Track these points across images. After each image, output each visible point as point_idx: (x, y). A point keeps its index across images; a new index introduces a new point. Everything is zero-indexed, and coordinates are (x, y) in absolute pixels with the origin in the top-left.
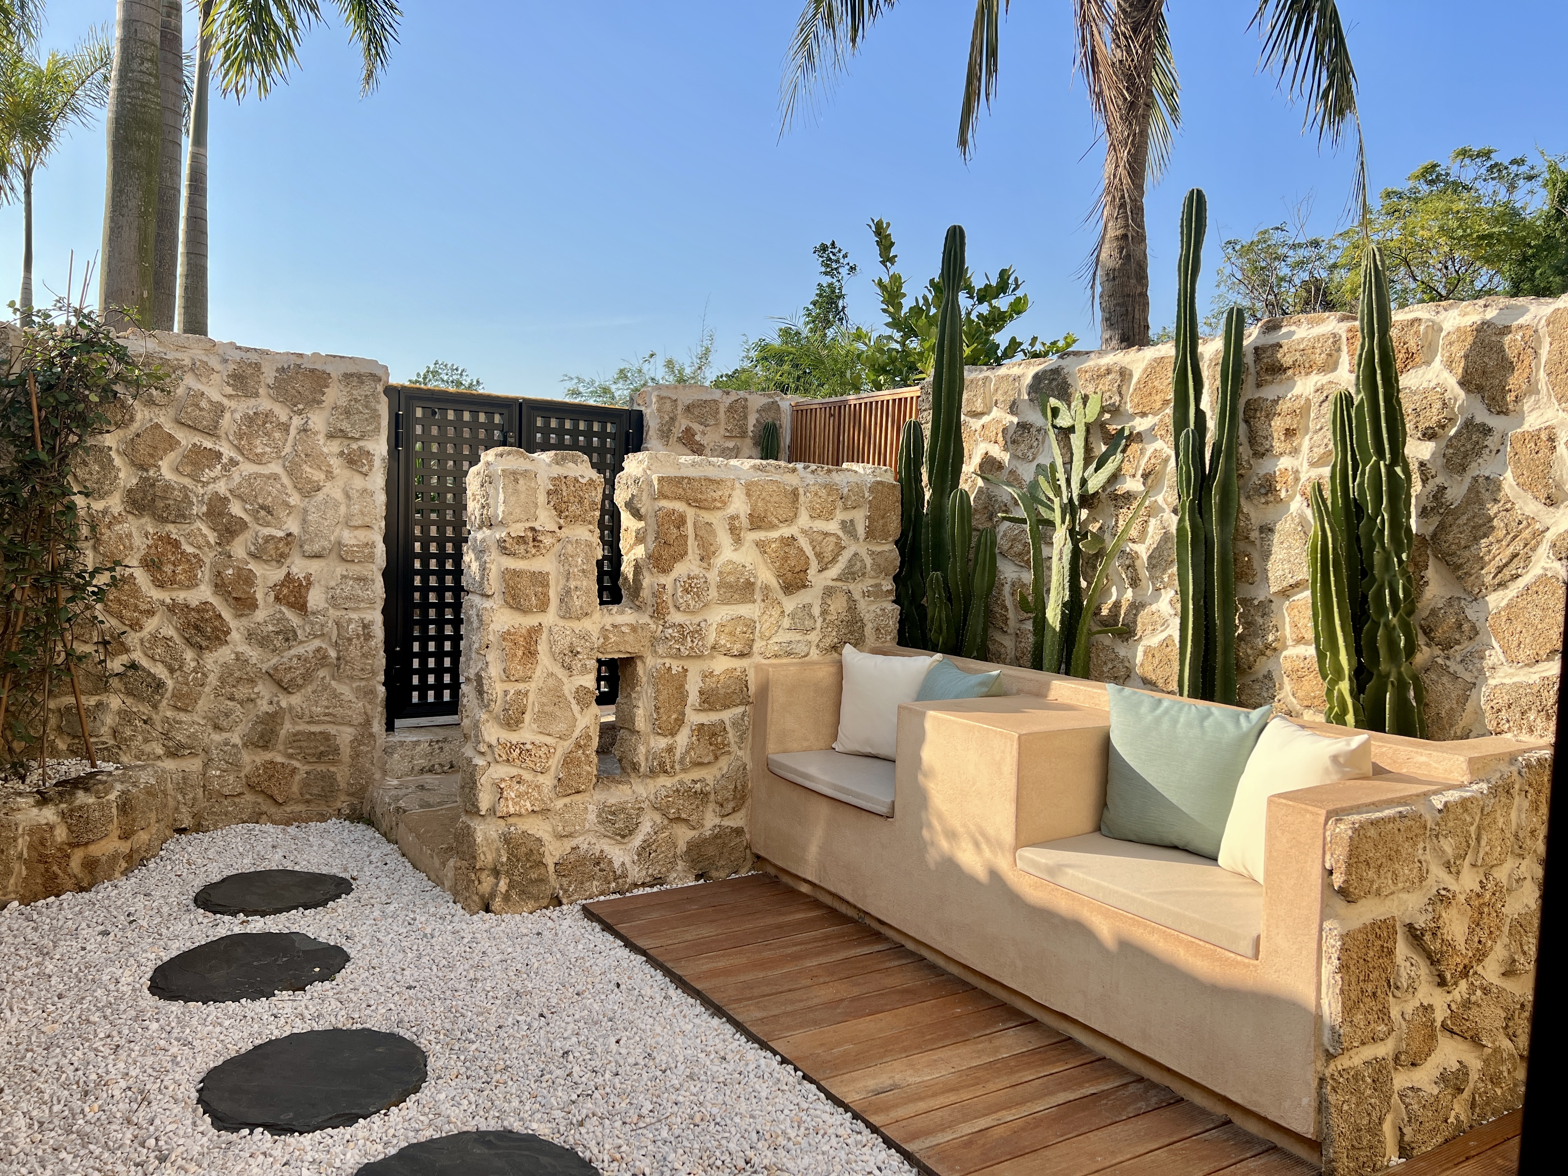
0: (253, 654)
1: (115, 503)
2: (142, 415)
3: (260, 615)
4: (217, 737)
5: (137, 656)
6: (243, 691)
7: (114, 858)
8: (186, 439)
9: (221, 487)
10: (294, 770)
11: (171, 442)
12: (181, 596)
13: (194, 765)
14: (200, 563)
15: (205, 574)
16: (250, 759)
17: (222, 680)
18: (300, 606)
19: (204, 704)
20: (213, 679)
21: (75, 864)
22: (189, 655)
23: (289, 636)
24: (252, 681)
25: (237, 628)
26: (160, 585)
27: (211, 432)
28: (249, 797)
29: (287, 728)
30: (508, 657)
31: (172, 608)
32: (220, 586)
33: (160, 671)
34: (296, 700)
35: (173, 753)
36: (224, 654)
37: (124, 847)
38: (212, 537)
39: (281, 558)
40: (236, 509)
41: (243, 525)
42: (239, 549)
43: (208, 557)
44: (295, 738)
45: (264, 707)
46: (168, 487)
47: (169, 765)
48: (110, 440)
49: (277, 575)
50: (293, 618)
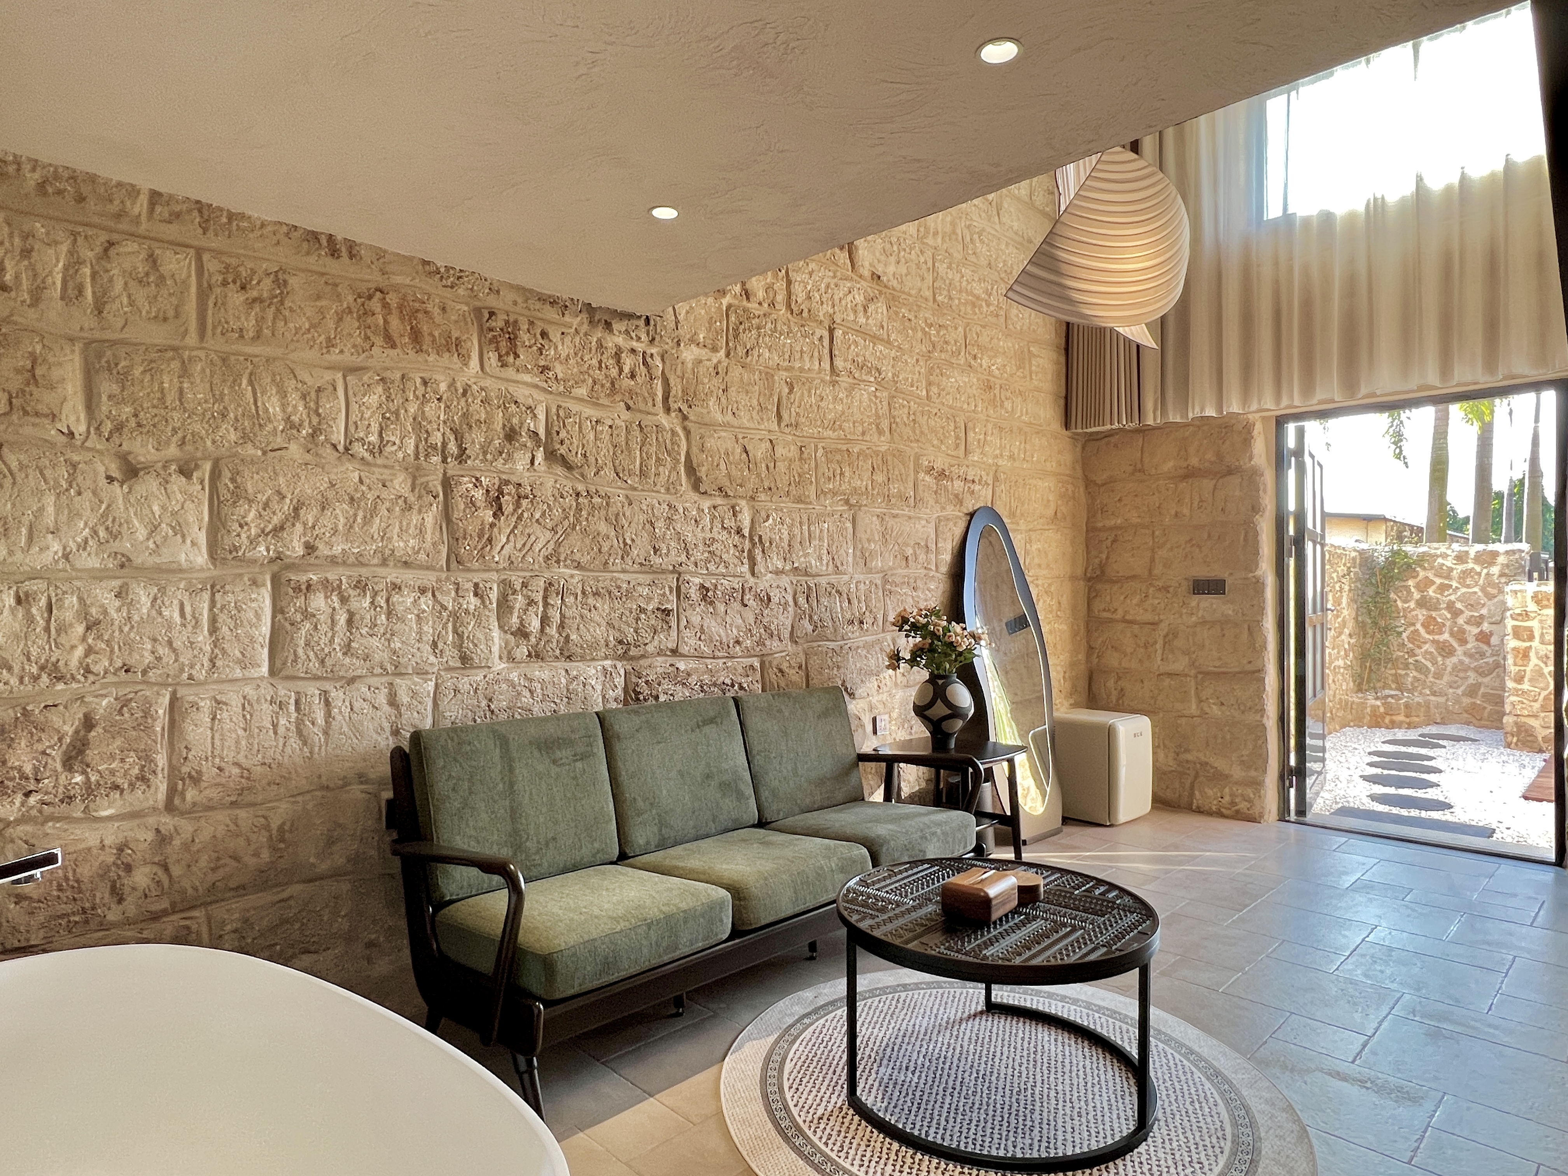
0: (1467, 660)
1: (1412, 605)
2: (1422, 574)
3: (1469, 646)
4: (1451, 690)
5: (1419, 658)
6: (1462, 675)
7: (1401, 722)
8: (1438, 581)
9: (1453, 598)
10: (1485, 708)
11: (1433, 583)
12: (1436, 637)
13: (1442, 700)
14: (1444, 625)
15: (1447, 629)
16: (1466, 701)
17: (1453, 669)
18: (1488, 643)
19: (1446, 678)
20: (1449, 669)
21: (1387, 720)
22: (1440, 659)
23: (1482, 655)
24: (1466, 671)
25: (1460, 650)
26: (1429, 633)
27: (1448, 577)
28: (1466, 715)
29: (1482, 690)
30: (1516, 657)
31: (1433, 641)
32: (1452, 634)
33: (1429, 664)
34: (1486, 680)
35: (1434, 694)
36: (1454, 660)
37: (1408, 720)
38: (1449, 616)
39: (1479, 624)
40: (1459, 605)
41: (1462, 612)
42: (1461, 621)
43: (1448, 624)
44: (1484, 695)
45: (1471, 681)
46: (1431, 598)
47: (1432, 698)
48: (1411, 583)
49: (1475, 630)
50: (1485, 647)
